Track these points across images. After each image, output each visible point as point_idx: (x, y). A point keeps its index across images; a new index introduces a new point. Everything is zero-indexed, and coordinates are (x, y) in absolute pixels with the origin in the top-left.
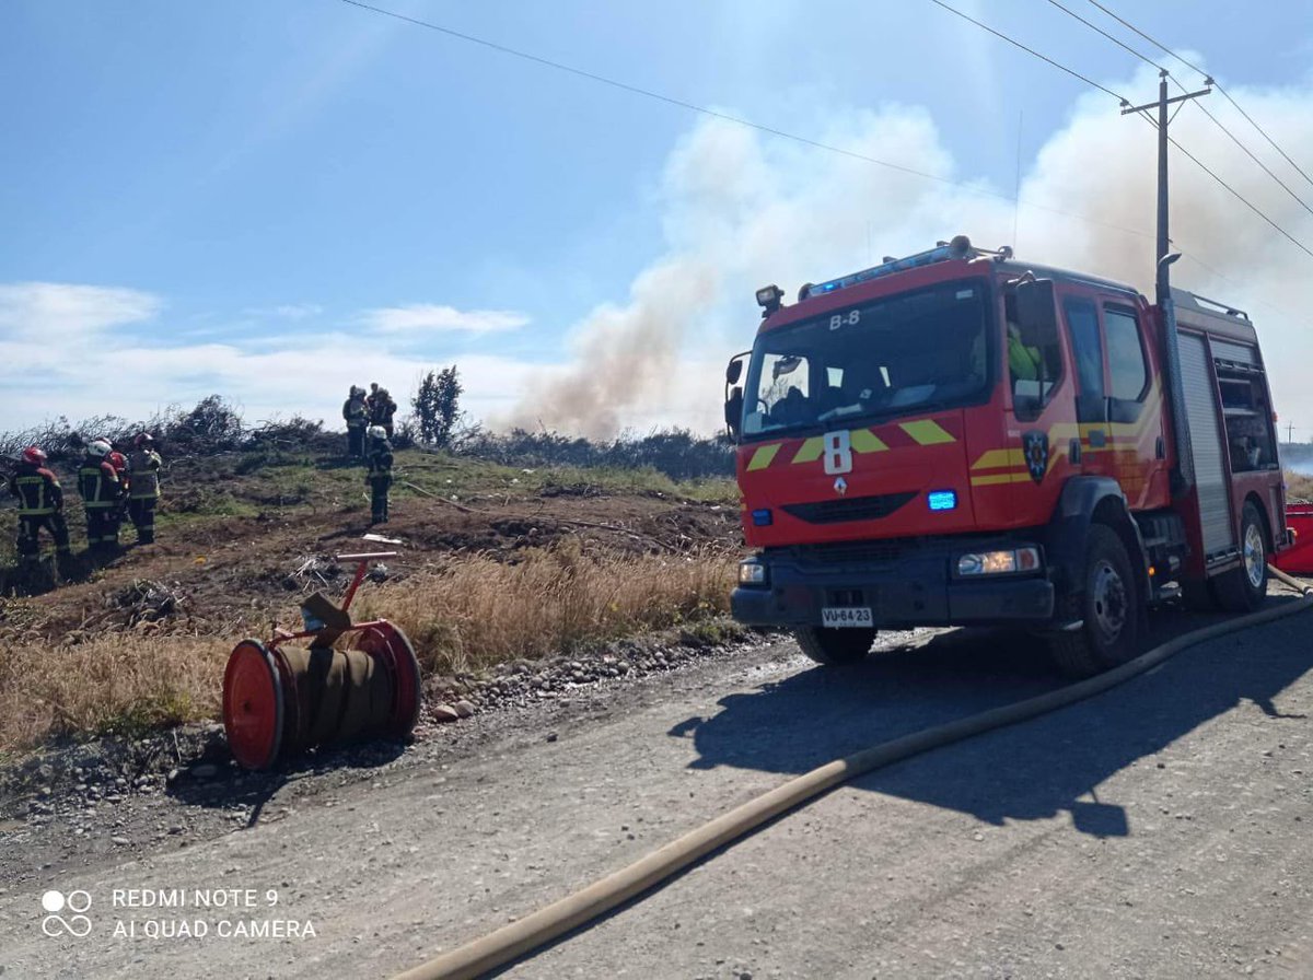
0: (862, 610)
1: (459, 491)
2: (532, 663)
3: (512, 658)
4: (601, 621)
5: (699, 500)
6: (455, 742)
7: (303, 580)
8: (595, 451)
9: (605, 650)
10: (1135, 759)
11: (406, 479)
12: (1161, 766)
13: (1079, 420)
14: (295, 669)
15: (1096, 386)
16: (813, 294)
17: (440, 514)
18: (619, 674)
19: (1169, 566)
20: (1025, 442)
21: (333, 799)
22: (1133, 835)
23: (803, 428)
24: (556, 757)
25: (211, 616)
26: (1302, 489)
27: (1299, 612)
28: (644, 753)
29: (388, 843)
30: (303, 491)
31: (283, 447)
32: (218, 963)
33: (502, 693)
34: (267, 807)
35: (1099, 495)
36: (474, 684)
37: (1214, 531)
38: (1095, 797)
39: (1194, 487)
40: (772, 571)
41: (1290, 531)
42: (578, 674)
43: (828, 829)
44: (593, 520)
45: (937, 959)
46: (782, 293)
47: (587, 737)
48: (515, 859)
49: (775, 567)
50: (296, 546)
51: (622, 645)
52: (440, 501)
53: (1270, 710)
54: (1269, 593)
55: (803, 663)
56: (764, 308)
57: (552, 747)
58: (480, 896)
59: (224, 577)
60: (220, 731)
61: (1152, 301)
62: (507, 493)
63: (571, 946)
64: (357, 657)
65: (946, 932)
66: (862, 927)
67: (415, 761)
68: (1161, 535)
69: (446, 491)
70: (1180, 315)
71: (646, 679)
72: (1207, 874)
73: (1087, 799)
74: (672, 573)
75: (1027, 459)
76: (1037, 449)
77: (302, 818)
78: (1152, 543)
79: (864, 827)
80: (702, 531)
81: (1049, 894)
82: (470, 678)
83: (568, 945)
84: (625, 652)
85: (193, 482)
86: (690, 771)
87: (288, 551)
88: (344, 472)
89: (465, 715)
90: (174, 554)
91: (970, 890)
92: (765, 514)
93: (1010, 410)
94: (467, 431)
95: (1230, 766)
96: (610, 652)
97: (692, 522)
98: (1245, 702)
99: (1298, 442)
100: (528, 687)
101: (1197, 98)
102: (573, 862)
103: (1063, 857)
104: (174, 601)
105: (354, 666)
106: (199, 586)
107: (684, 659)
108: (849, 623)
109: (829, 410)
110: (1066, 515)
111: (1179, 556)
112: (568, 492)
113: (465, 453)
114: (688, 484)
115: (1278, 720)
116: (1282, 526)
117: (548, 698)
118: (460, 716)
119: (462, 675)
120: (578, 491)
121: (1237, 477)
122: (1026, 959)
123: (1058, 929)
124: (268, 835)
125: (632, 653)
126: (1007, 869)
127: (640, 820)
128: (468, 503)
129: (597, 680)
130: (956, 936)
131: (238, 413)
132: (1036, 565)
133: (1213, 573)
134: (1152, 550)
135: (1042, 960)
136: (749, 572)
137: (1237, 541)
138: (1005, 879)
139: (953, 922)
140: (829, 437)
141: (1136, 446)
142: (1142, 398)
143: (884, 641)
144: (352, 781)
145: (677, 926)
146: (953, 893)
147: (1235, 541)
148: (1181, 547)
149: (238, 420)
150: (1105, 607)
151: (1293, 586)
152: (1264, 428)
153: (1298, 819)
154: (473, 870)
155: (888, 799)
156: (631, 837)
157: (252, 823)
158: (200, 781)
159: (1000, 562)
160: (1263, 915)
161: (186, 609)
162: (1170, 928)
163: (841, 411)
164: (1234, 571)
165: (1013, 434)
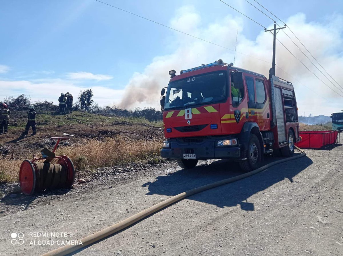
0: (193, 154)
1: (91, 122)
2: (107, 168)
3: (102, 167)
4: (126, 157)
5: (156, 126)
6: (84, 188)
7: (45, 145)
8: (129, 113)
9: (128, 165)
10: (257, 192)
11: (76, 119)
12: (263, 194)
13: (248, 108)
14: (39, 168)
15: (253, 99)
16: (183, 72)
17: (85, 128)
18: (131, 171)
19: (270, 145)
20: (234, 113)
21: (49, 203)
22: (255, 210)
23: (180, 108)
24: (111, 192)
25: (19, 154)
26: (305, 128)
27: (301, 157)
28: (135, 191)
29: (62, 214)
30: (46, 121)
31: (41, 109)
32: (10, 246)
33: (98, 176)
34: (30, 205)
35: (252, 127)
36: (91, 173)
37: (281, 136)
38: (247, 201)
39: (276, 126)
40: (171, 144)
41: (300, 137)
42: (120, 171)
43: (180, 209)
44: (127, 131)
45: (203, 241)
46: (176, 72)
47: (120, 187)
48: (96, 218)
49: (172, 143)
50: (44, 136)
51: (132, 163)
52: (85, 125)
53: (291, 181)
54: (294, 153)
55: (179, 168)
56: (171, 76)
57: (111, 189)
58: (86, 228)
59: (23, 144)
60: (18, 185)
61: (268, 78)
62: (104, 123)
63: (109, 240)
64: (57, 165)
65: (206, 234)
66: (185, 233)
67: (72, 193)
68: (268, 137)
69: (87, 122)
70: (274, 82)
71: (138, 172)
72: (271, 220)
73: (245, 201)
74: (147, 145)
75: (235, 117)
76: (238, 115)
77: (39, 208)
78: (265, 139)
79: (189, 209)
80: (156, 134)
81: (233, 225)
82: (90, 172)
83: (108, 239)
84: (133, 165)
85: (16, 118)
86: (146, 195)
87: (41, 137)
88: (58, 116)
89: (87, 181)
90: (9, 137)
91: (213, 224)
92: (170, 129)
93: (231, 104)
94: (94, 107)
95: (280, 194)
96: (129, 165)
97: (154, 132)
98: (286, 179)
99: (306, 116)
100: (106, 174)
101: (283, 29)
102: (112, 219)
103: (237, 215)
104: (8, 150)
105: (56, 168)
106: (16, 146)
107: (148, 167)
108: (190, 158)
109: (187, 103)
110: (244, 131)
111: (272, 143)
112: (120, 123)
113: (93, 113)
114: (154, 123)
115: (293, 183)
116: (298, 136)
117: (111, 177)
118: (86, 182)
119: (88, 171)
120: (123, 123)
121: (288, 124)
122: (225, 241)
123: (234, 233)
124: (29, 212)
125: (135, 165)
126: (223, 218)
127: (131, 208)
128: (93, 125)
129: (125, 173)
130: (208, 235)
131: (29, 100)
132: (236, 143)
133: (280, 147)
134: (265, 141)
135: (229, 241)
136: (166, 144)
137: (287, 139)
138: (222, 221)
139: (208, 231)
140: (186, 110)
141: (262, 115)
142: (264, 103)
143: (200, 163)
144: (54, 198)
145: (138, 234)
146: (209, 224)
147: (286, 139)
148: (273, 140)
149: (29, 102)
150: (253, 154)
151: (300, 151)
152: (295, 111)
153: (294, 206)
154: (84, 221)
155: (196, 202)
156: (128, 212)
157: (25, 209)
158: (11, 198)
159: (227, 142)
160: (283, 229)
161: (12, 152)
162: (261, 233)
163: (189, 103)
164: (286, 147)
165: (232, 110)
